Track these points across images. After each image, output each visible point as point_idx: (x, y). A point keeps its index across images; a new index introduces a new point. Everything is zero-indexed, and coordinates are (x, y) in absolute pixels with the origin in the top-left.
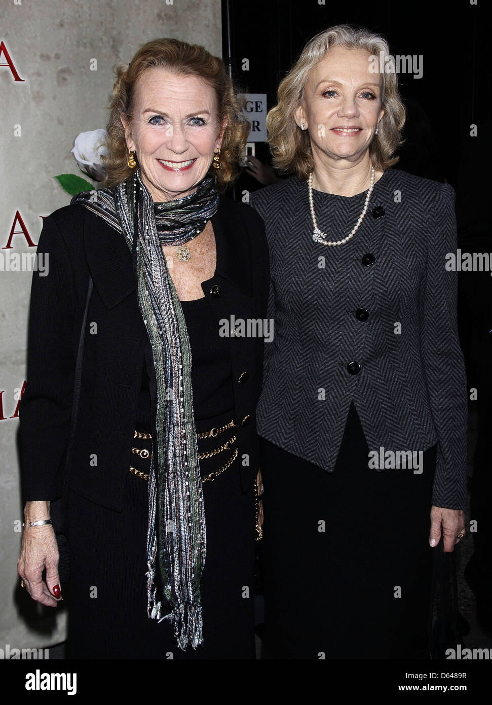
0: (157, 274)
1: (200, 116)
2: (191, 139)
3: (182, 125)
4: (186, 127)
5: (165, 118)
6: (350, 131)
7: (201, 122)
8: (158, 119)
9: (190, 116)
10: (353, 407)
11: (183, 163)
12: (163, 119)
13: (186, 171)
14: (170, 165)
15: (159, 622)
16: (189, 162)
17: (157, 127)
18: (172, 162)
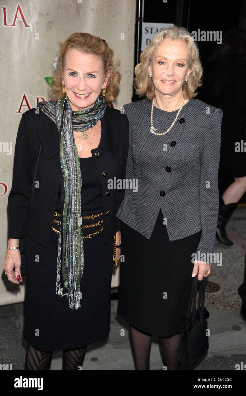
0: (69, 145)
1: (93, 74)
2: (88, 84)
3: (84, 77)
4: (86, 78)
5: (76, 73)
6: (169, 82)
7: (94, 77)
8: (73, 74)
9: (88, 73)
10: (161, 211)
11: (85, 95)
12: (75, 74)
13: (86, 99)
14: (79, 95)
15: (62, 296)
16: (88, 94)
17: (73, 77)
18: (79, 94)
